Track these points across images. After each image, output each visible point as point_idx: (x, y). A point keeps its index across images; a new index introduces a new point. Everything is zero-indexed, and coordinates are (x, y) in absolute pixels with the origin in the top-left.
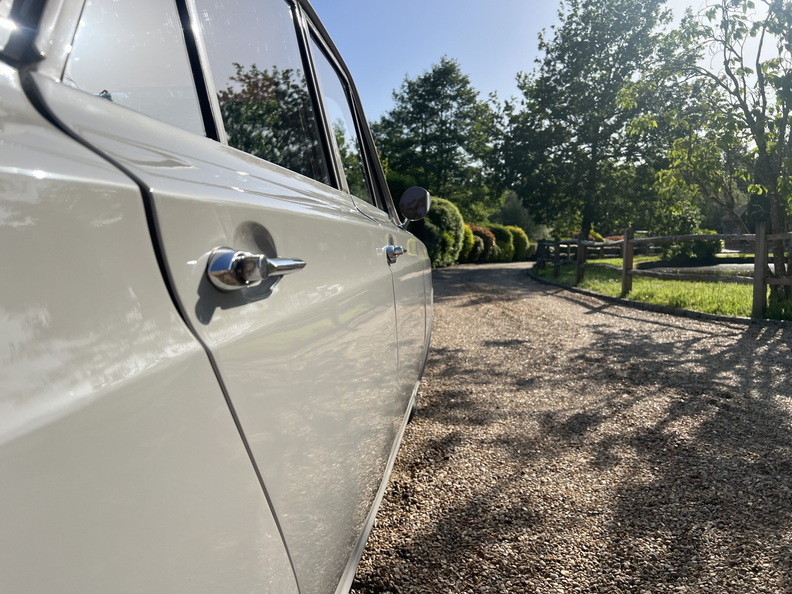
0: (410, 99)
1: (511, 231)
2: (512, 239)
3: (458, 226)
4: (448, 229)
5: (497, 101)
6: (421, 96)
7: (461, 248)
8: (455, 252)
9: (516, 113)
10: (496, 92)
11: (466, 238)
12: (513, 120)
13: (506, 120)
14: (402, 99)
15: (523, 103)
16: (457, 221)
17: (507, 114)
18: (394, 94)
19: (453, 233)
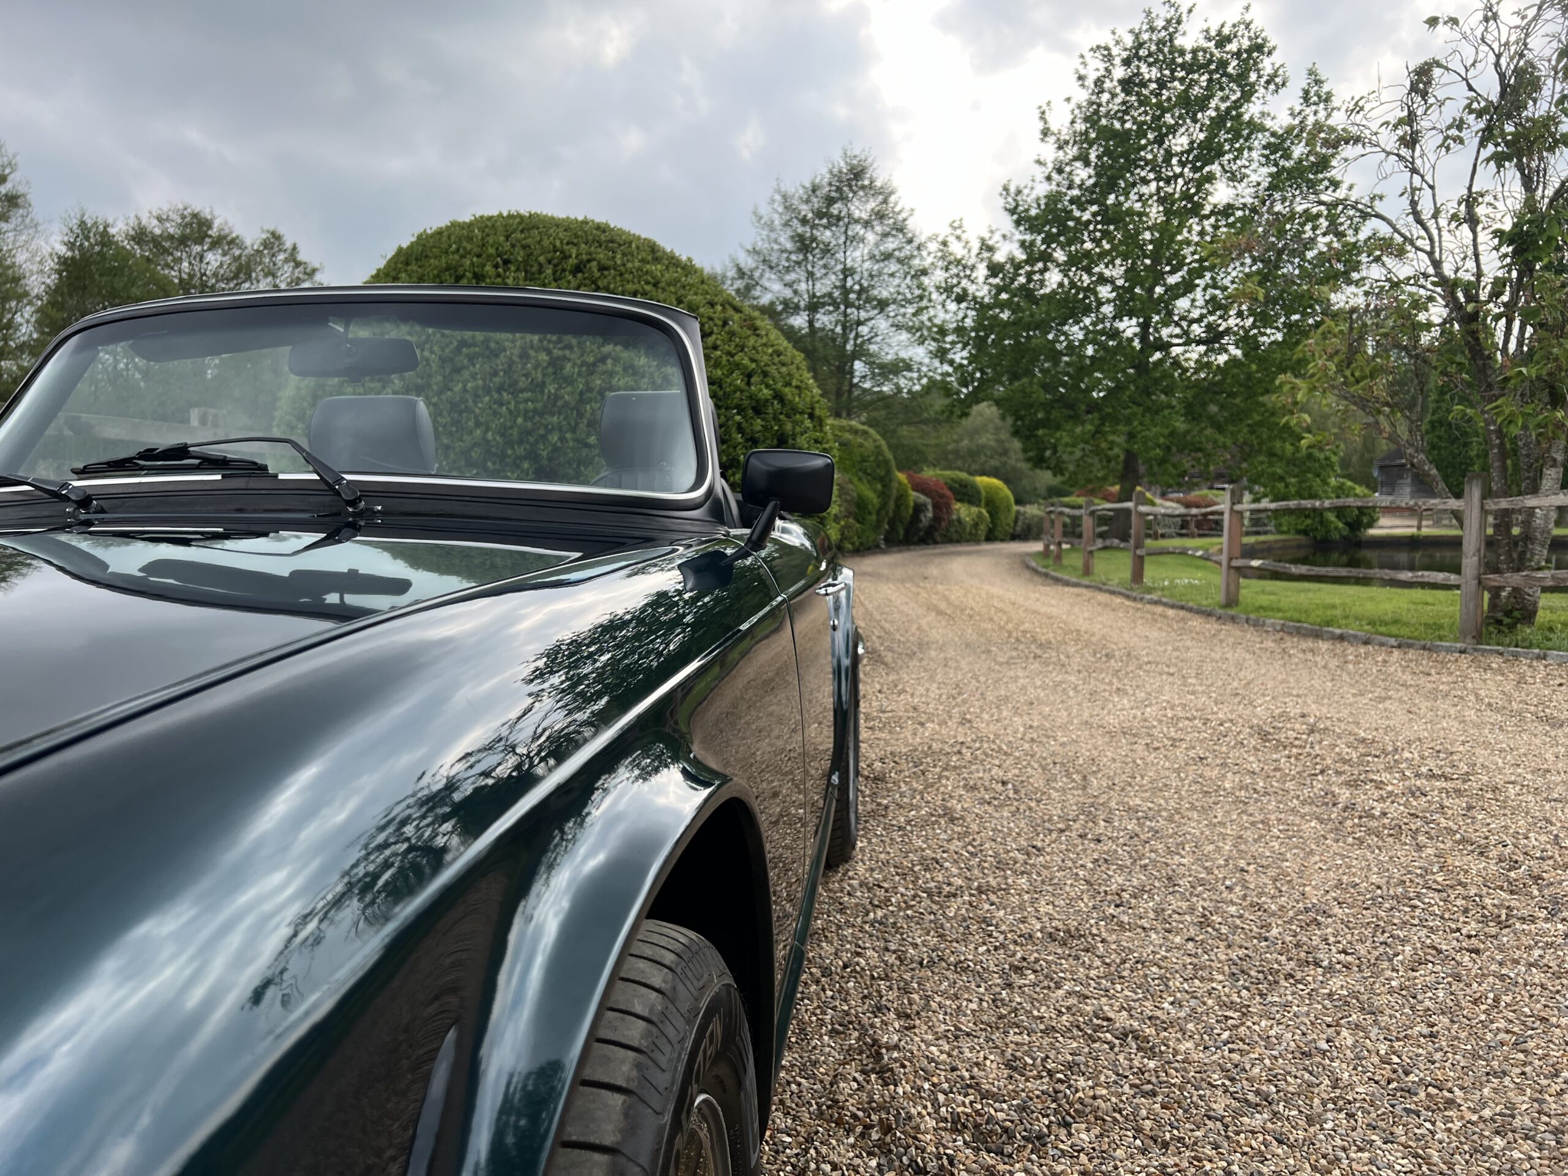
0: (787, 224)
1: (982, 485)
2: (983, 499)
5: (964, 237)
7: (890, 516)
8: (879, 524)
10: (962, 219)
11: (901, 497)
12: (994, 271)
15: (1012, 240)
16: (885, 465)
17: (983, 261)
18: (754, 214)
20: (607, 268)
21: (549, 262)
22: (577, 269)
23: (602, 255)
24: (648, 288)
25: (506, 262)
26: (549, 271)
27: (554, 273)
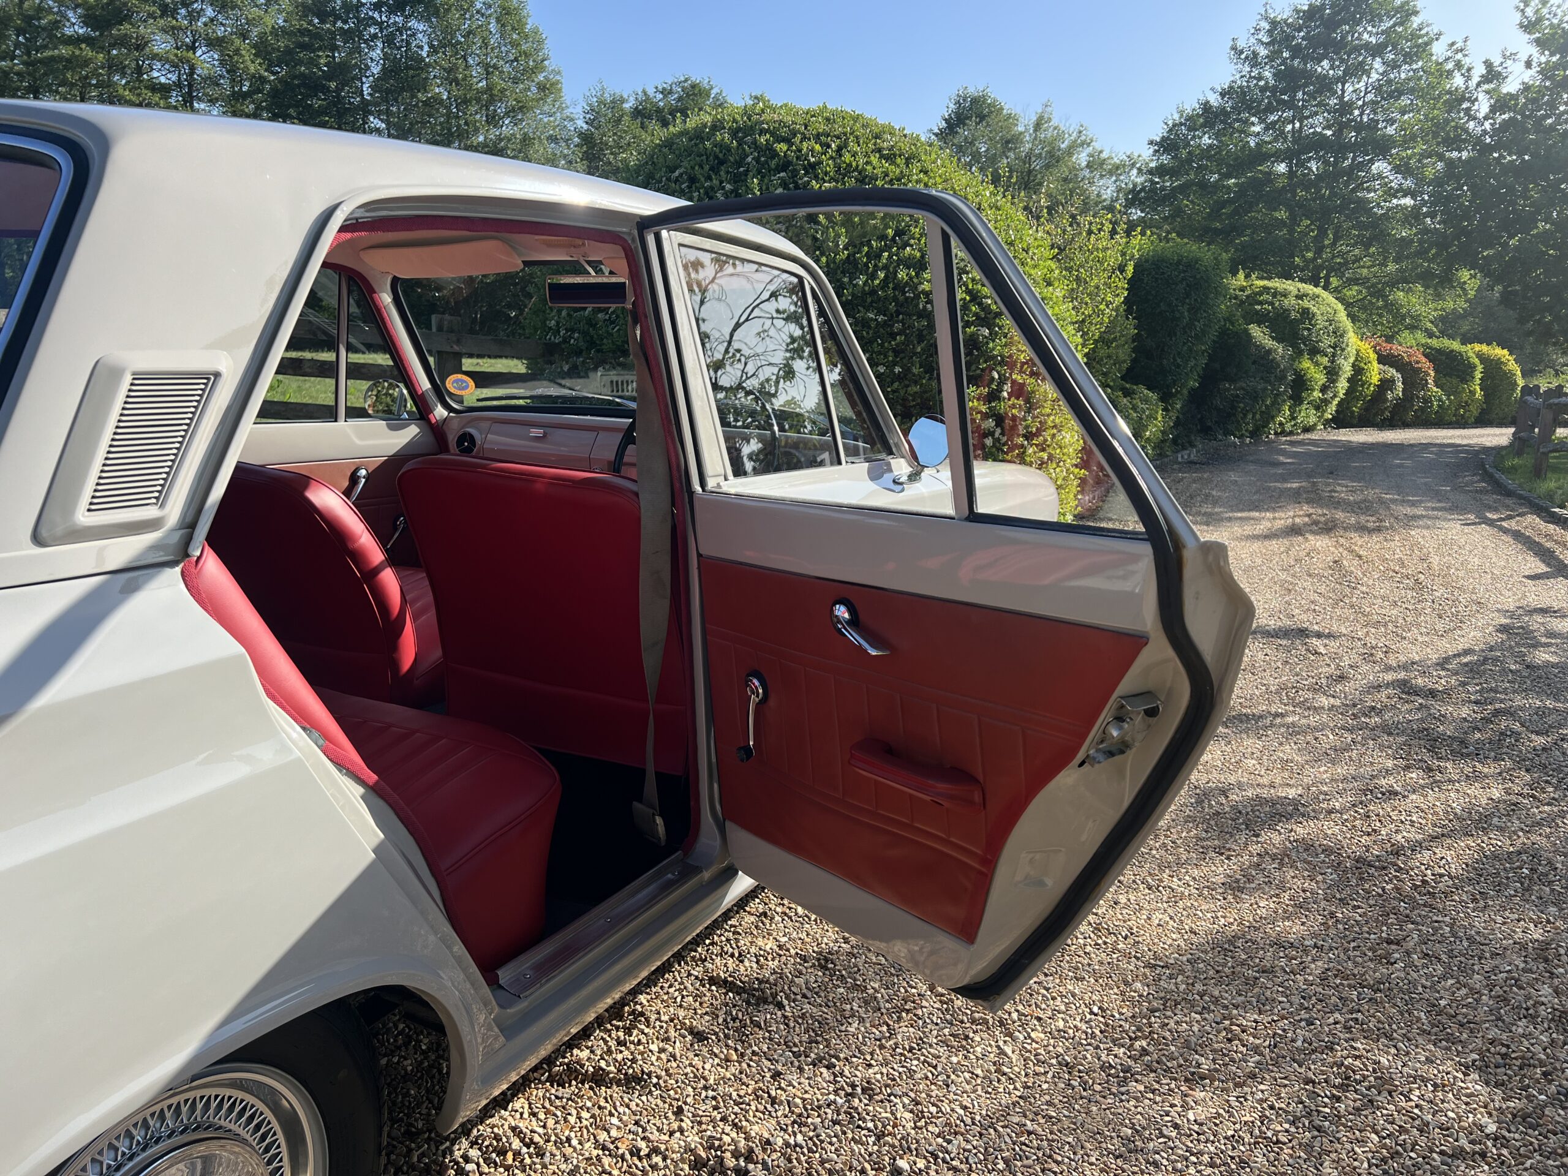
0: (1271, 58)
1: (1479, 356)
2: (1478, 375)
3: (1338, 347)
4: (1314, 351)
5: (1466, 62)
6: (1296, 51)
7: (1341, 393)
8: (1326, 402)
9: (1511, 86)
10: (1466, 40)
11: (1358, 370)
12: (1501, 104)
13: (1483, 106)
14: (1253, 60)
15: (1528, 64)
16: (1338, 334)
17: (1487, 92)
18: (1234, 48)
19: (1325, 361)
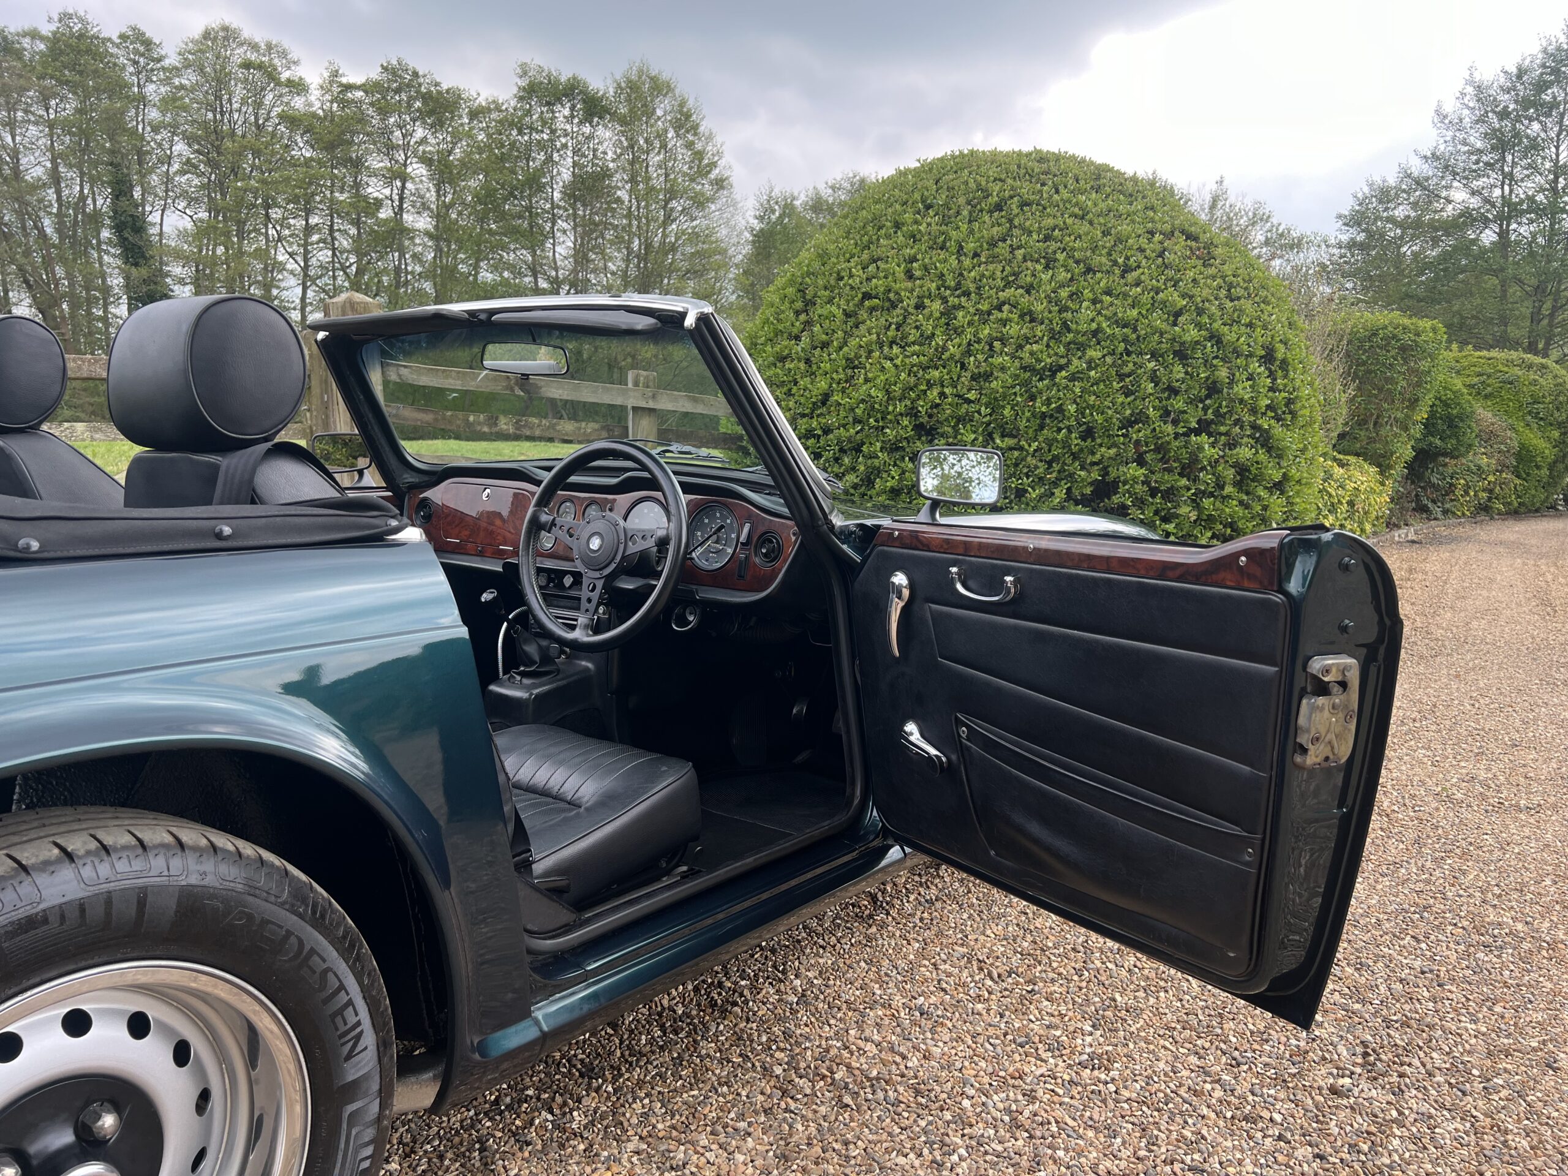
0: (1478, 122)
8: (1555, 479)
18: (1437, 112)
20: (1028, 204)
21: (969, 203)
22: (999, 207)
23: (1026, 189)
24: (1069, 221)
25: (928, 207)
26: (965, 213)
27: (970, 213)
